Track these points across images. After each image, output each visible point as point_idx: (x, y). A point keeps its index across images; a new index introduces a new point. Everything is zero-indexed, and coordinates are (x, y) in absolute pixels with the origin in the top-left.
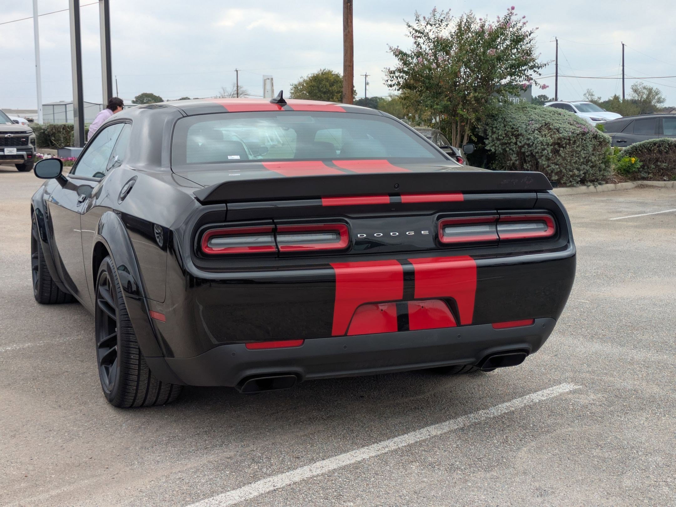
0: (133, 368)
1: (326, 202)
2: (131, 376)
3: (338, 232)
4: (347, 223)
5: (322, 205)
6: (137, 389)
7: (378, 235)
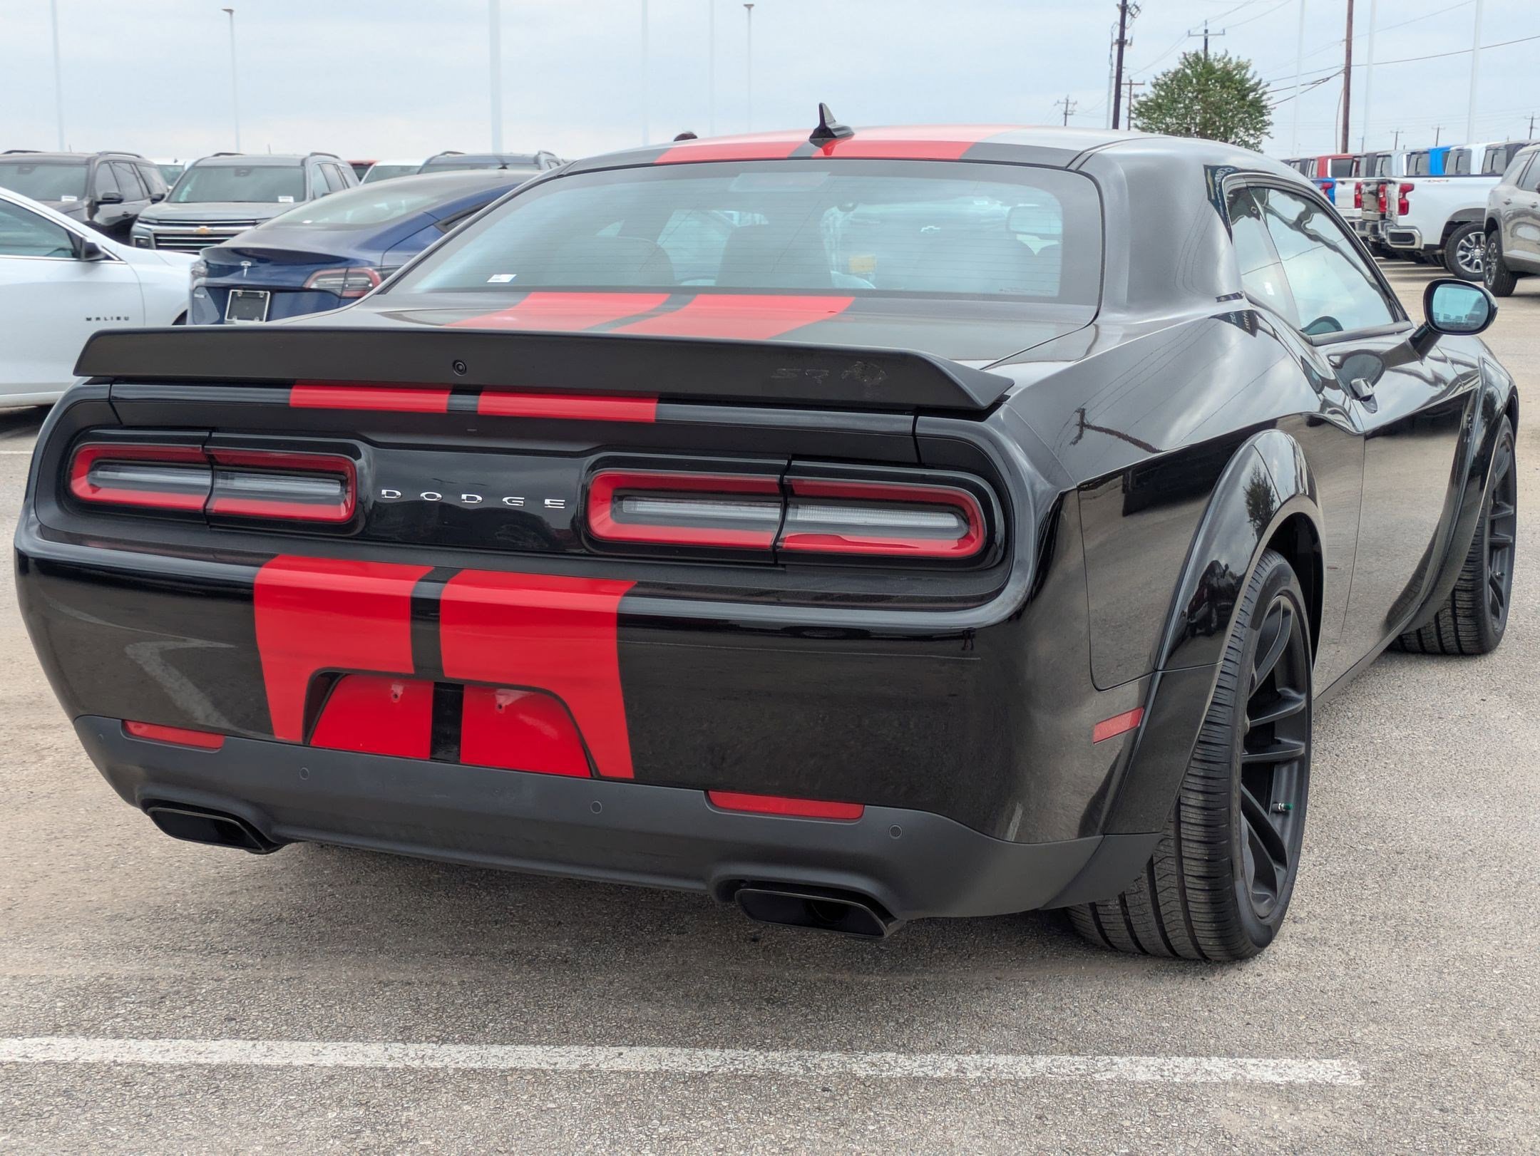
5: (288, 404)
7: (430, 496)
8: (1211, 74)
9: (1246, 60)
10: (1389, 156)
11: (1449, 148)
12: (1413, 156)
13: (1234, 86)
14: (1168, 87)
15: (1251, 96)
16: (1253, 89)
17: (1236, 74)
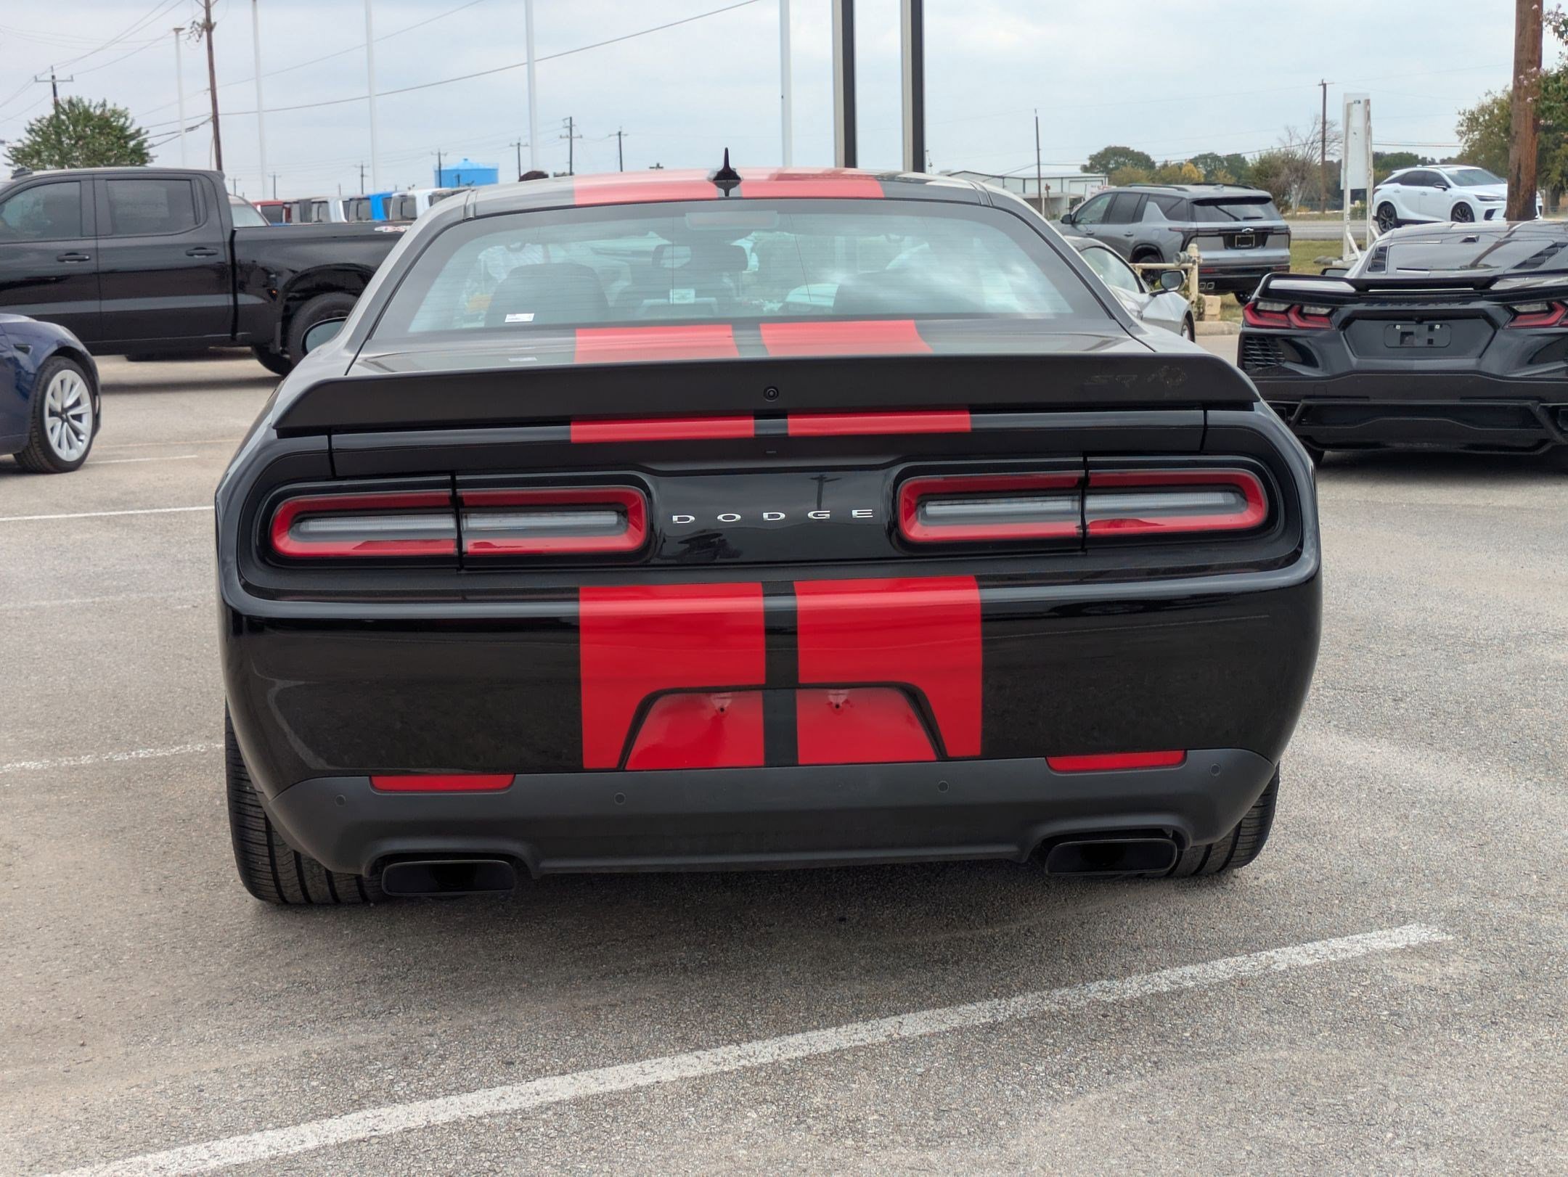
0: (253, 814)
1: (579, 433)
2: (251, 832)
3: (626, 509)
4: (643, 486)
5: (569, 441)
6: (273, 864)
7: (728, 517)
8: (89, 121)
9: (123, 108)
10: (326, 202)
11: (391, 194)
12: (352, 202)
13: (114, 133)
14: (43, 133)
15: (132, 144)
16: (132, 137)
17: (114, 121)
